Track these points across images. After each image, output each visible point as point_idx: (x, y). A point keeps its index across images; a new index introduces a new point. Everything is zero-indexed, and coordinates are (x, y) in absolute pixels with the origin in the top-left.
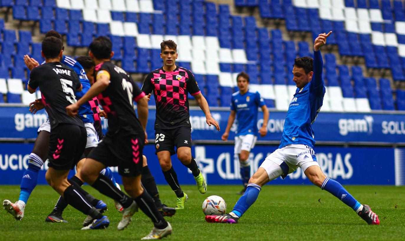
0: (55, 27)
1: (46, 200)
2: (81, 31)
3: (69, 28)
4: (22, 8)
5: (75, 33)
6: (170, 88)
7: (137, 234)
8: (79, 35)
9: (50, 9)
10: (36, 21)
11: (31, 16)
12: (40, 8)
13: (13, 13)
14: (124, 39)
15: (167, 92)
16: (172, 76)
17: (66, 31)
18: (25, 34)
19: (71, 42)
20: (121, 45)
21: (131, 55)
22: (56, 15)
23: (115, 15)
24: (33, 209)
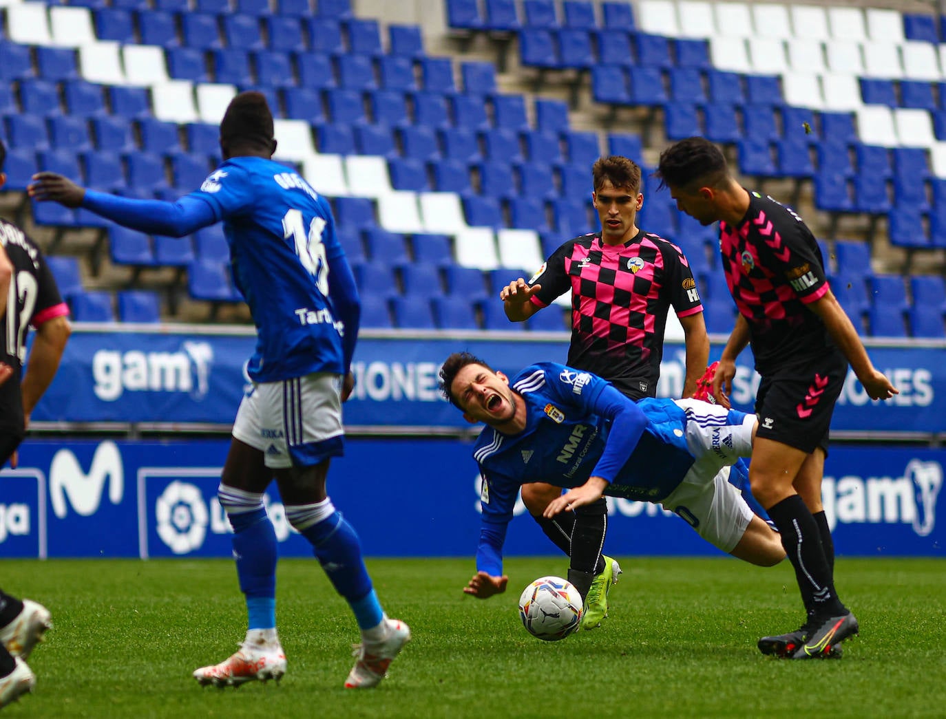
0: (706, 124)
1: (679, 598)
2: (776, 135)
3: (745, 125)
4: (617, 72)
5: (761, 141)
6: (605, 293)
7: (930, 696)
8: (774, 144)
9: (693, 74)
10: (655, 107)
11: (643, 93)
12: (665, 72)
13: (594, 88)
14: (896, 155)
15: (598, 303)
16: (617, 258)
17: (736, 134)
18: (625, 143)
19: (750, 166)
20: (887, 172)
21: (913, 200)
22: (710, 91)
23: (871, 90)
24: (644, 622)
